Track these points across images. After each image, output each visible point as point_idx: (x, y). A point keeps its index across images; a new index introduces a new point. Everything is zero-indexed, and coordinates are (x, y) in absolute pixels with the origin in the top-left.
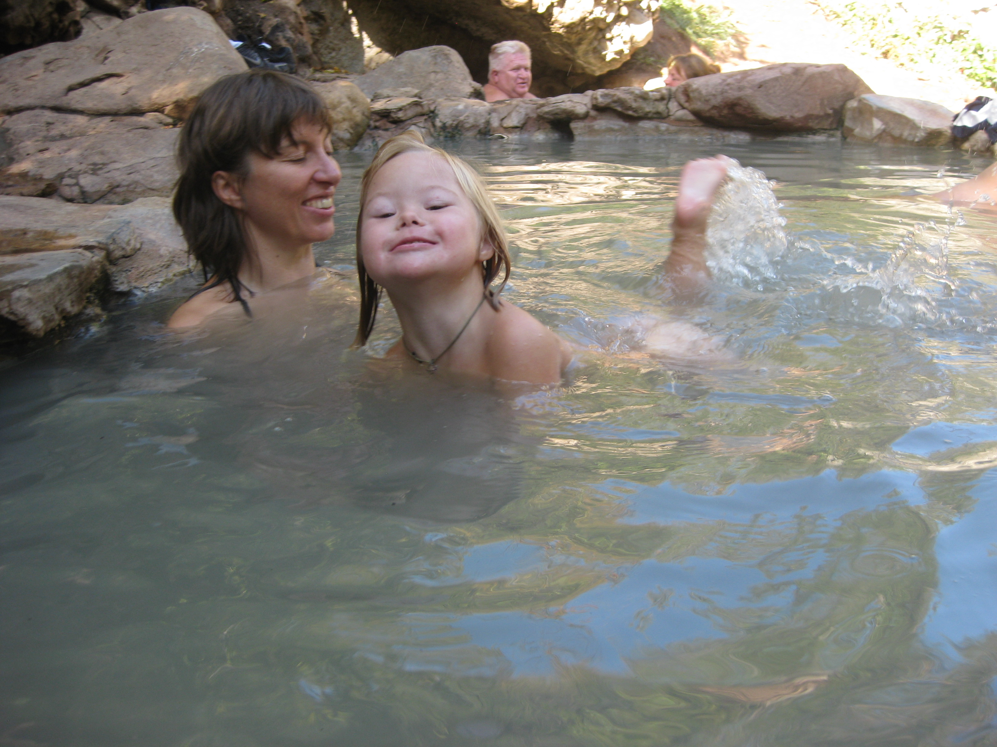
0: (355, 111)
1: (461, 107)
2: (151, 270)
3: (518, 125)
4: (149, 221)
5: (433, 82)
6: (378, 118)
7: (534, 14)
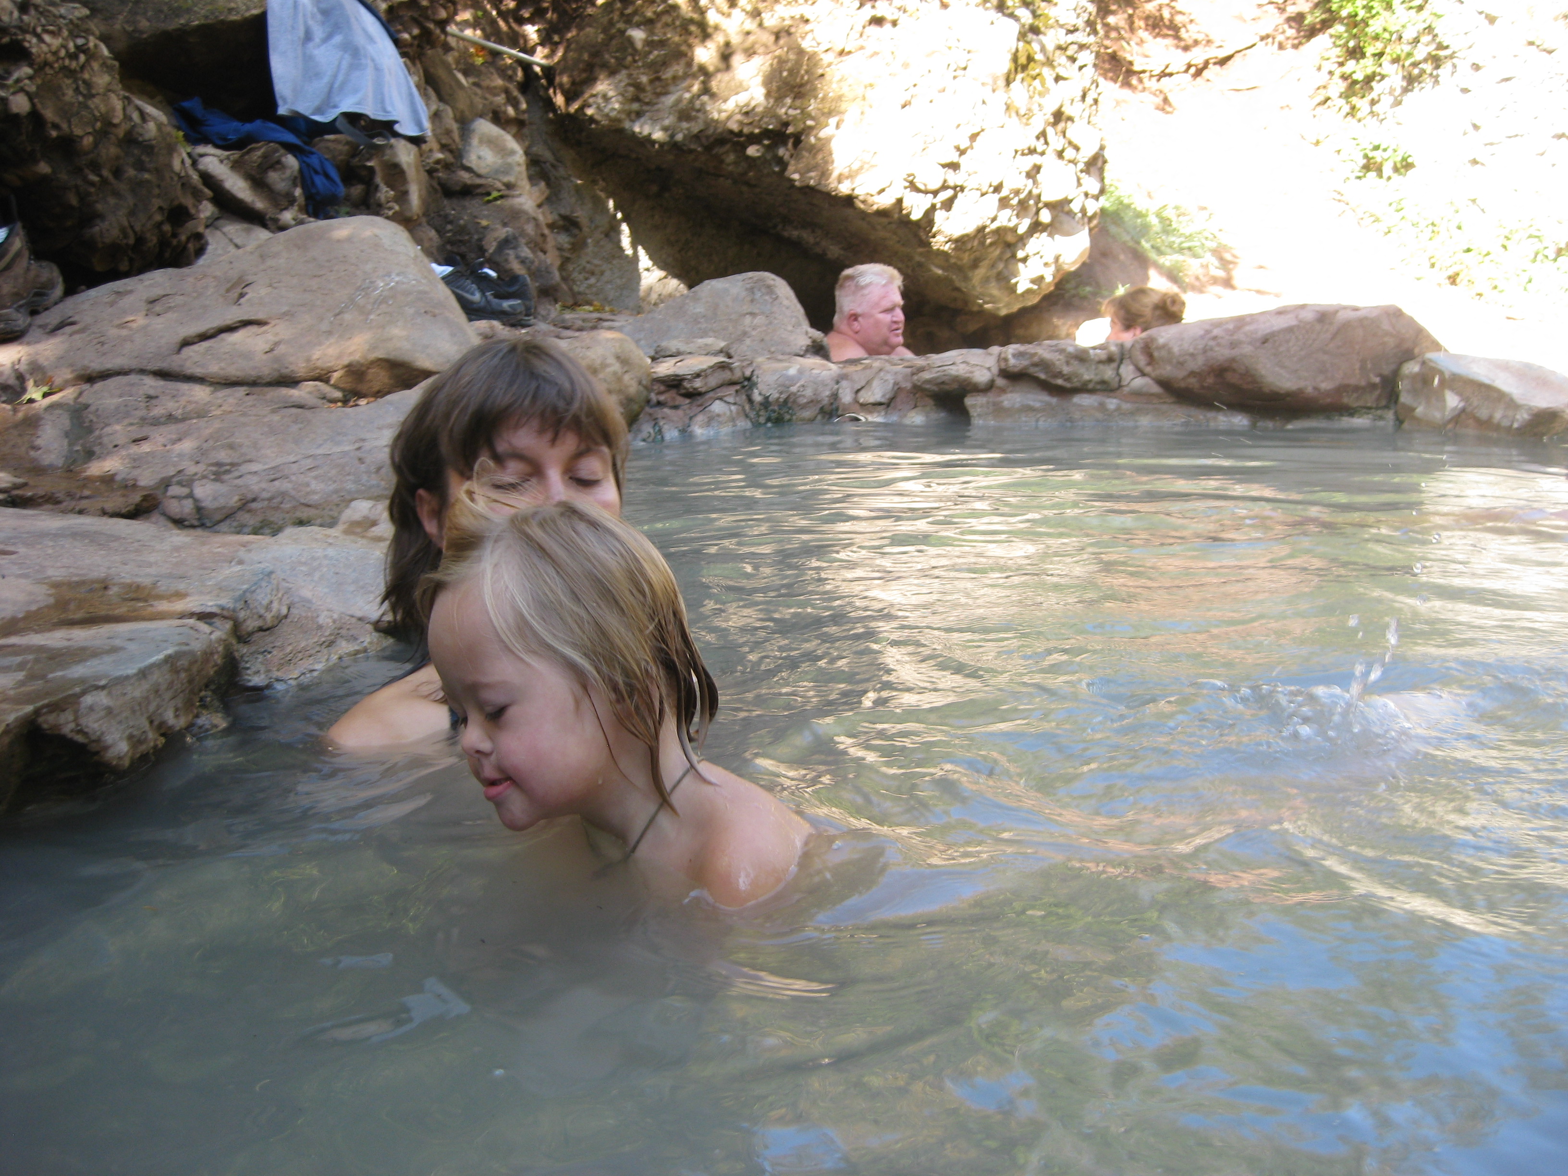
0: (627, 377)
1: (792, 371)
2: (305, 650)
3: (883, 400)
4: (304, 568)
5: (747, 329)
6: (662, 388)
7: (905, 222)
